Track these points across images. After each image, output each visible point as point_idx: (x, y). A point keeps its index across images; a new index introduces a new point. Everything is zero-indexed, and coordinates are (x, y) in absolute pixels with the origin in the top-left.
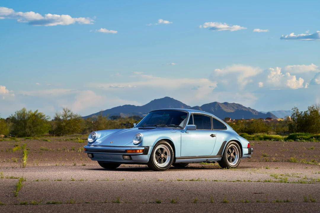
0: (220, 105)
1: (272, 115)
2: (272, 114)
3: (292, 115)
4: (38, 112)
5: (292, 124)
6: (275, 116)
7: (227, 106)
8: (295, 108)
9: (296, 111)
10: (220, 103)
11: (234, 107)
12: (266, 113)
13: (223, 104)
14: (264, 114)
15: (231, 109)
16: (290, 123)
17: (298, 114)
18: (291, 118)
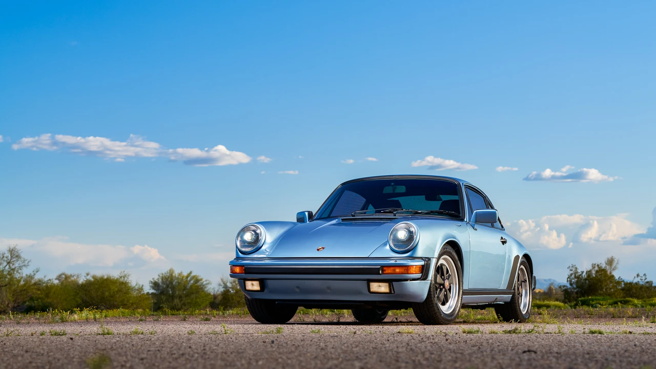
3: (568, 276)
4: (193, 274)
5: (569, 290)
8: (573, 267)
9: (574, 269)
16: (566, 288)
17: (577, 275)
18: (567, 281)
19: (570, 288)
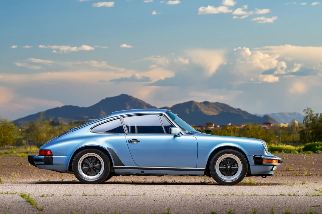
0: (197, 104)
1: (271, 119)
2: (271, 117)
3: (303, 119)
5: (305, 131)
6: (274, 121)
7: (208, 107)
8: (308, 110)
9: (309, 113)
10: (198, 103)
11: (218, 108)
12: (262, 116)
13: (202, 104)
14: (260, 118)
15: (213, 111)
16: (302, 129)
17: (312, 117)
18: (304, 123)
19: (306, 129)
